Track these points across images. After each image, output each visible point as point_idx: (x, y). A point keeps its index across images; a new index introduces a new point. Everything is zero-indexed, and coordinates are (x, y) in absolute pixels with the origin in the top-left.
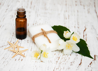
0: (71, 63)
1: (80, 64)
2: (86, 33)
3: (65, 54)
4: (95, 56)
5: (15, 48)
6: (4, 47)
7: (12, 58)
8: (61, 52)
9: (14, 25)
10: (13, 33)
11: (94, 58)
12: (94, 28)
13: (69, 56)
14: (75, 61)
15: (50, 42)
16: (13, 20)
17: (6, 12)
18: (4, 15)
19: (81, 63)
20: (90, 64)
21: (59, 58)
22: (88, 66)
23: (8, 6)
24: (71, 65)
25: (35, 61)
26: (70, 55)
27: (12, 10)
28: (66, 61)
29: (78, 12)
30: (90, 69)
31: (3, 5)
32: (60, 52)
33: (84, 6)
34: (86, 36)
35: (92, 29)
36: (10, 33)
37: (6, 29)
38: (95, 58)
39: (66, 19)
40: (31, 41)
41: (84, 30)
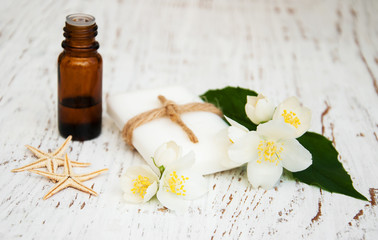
0: (280, 214)
1: (316, 218)
2: (330, 121)
3: (255, 186)
4: (372, 192)
5: (55, 167)
6: (12, 166)
7: (46, 198)
8: (240, 180)
9: (52, 96)
10: (49, 122)
11: (368, 197)
12: (359, 106)
13: (271, 192)
14: (295, 206)
15: (194, 140)
16: (49, 82)
17: (21, 57)
18: (13, 68)
19: (319, 214)
20: (356, 218)
21: (231, 198)
22: (350, 224)
23: (31, 41)
24: (280, 221)
25: (138, 207)
26: (276, 189)
27: (43, 53)
28: (260, 208)
29: (294, 57)
30: (357, 233)
31: (11, 37)
32: (236, 179)
33: (316, 41)
34: (332, 129)
35: (352, 108)
36: (38, 122)
37: (19, 109)
38: (372, 198)
39: (252, 78)
40: (118, 145)
41: (323, 110)
